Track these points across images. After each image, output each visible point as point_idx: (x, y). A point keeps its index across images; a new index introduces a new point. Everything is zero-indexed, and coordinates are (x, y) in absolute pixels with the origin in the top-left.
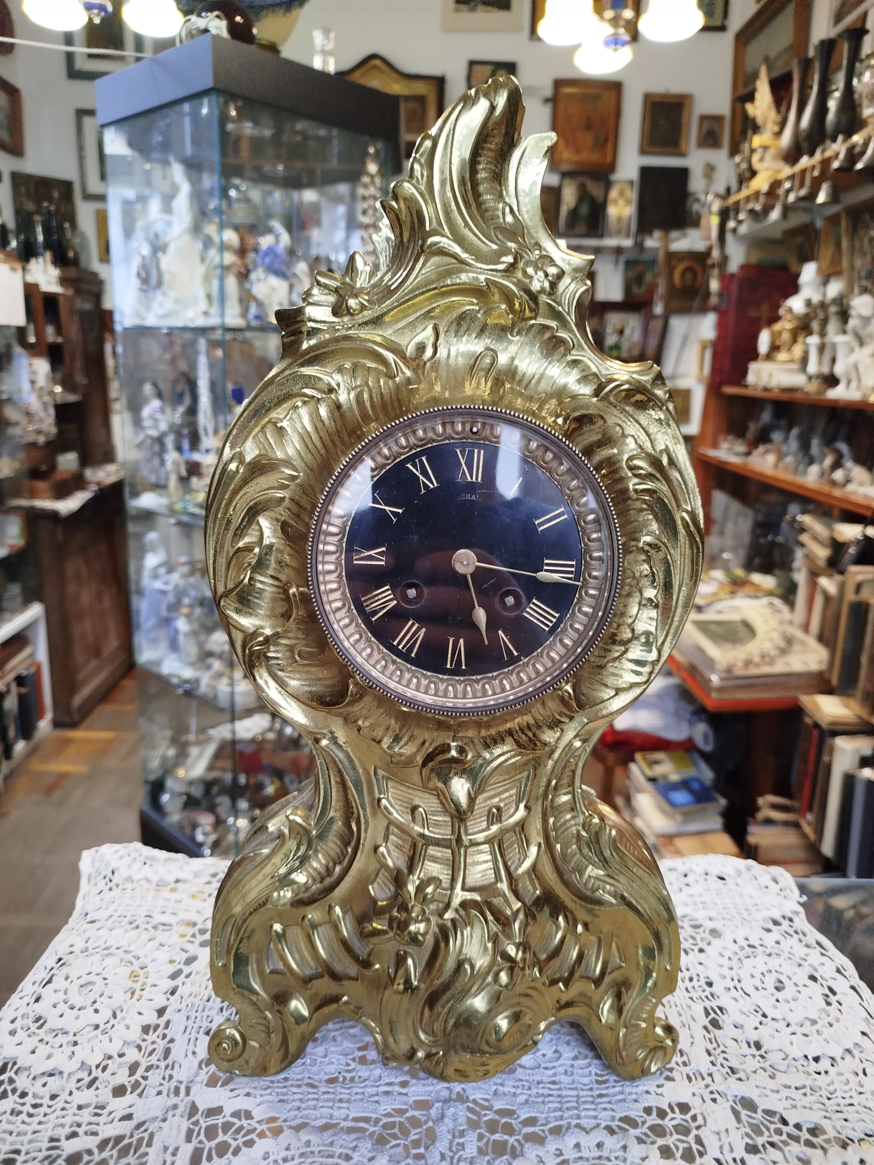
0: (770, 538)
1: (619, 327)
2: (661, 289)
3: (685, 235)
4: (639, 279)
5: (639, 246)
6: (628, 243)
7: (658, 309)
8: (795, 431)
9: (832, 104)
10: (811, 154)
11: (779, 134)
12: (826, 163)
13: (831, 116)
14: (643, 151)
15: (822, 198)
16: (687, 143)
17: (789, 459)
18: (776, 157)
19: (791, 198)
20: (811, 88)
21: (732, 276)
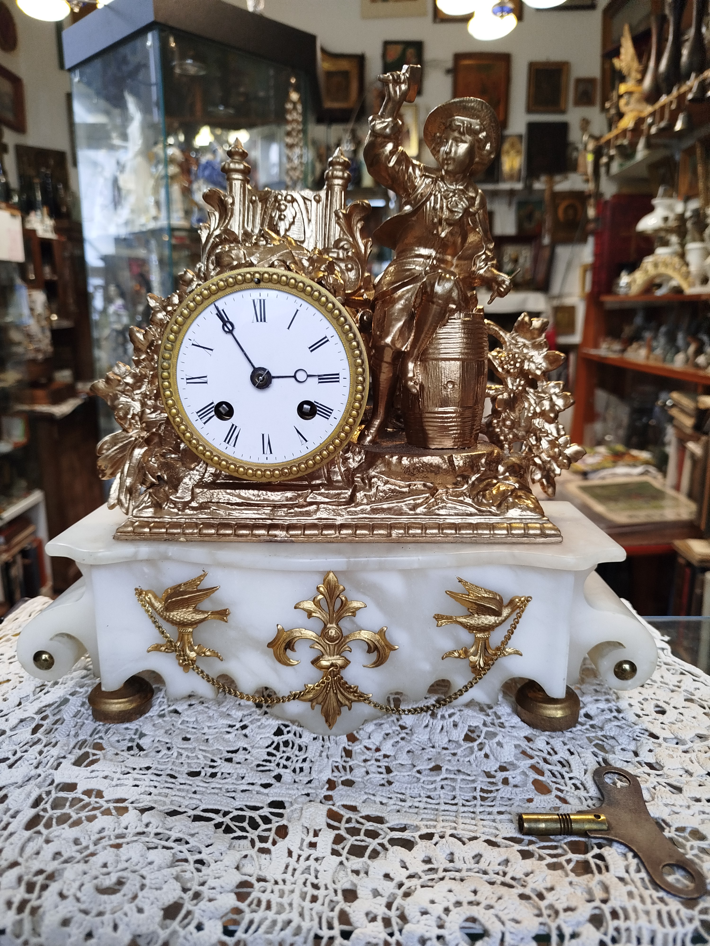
0: (644, 420)
1: (513, 256)
2: (548, 224)
3: (566, 178)
4: (530, 217)
5: (528, 188)
6: (519, 186)
7: (546, 240)
8: (663, 329)
9: (685, 52)
10: (669, 93)
11: (640, 81)
12: (681, 97)
13: (684, 59)
14: (530, 110)
15: (679, 126)
16: (566, 101)
17: (658, 352)
18: (639, 101)
19: (653, 130)
20: (667, 40)
21: (606, 202)
